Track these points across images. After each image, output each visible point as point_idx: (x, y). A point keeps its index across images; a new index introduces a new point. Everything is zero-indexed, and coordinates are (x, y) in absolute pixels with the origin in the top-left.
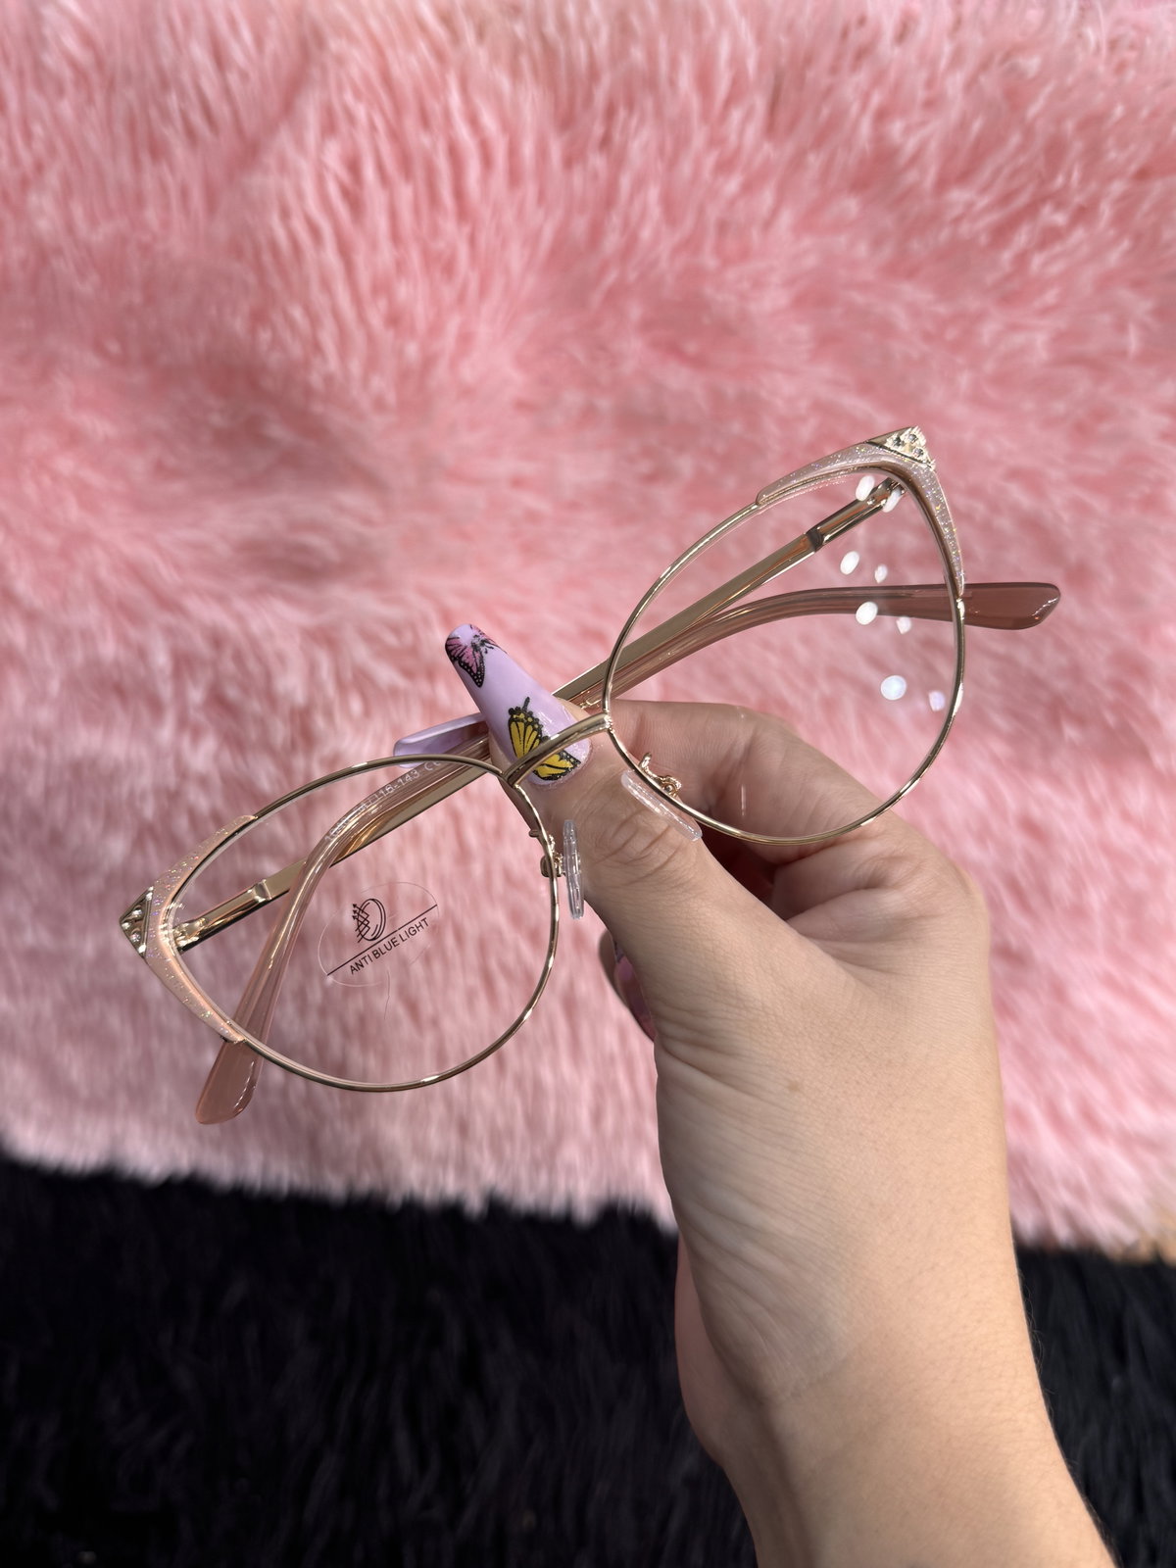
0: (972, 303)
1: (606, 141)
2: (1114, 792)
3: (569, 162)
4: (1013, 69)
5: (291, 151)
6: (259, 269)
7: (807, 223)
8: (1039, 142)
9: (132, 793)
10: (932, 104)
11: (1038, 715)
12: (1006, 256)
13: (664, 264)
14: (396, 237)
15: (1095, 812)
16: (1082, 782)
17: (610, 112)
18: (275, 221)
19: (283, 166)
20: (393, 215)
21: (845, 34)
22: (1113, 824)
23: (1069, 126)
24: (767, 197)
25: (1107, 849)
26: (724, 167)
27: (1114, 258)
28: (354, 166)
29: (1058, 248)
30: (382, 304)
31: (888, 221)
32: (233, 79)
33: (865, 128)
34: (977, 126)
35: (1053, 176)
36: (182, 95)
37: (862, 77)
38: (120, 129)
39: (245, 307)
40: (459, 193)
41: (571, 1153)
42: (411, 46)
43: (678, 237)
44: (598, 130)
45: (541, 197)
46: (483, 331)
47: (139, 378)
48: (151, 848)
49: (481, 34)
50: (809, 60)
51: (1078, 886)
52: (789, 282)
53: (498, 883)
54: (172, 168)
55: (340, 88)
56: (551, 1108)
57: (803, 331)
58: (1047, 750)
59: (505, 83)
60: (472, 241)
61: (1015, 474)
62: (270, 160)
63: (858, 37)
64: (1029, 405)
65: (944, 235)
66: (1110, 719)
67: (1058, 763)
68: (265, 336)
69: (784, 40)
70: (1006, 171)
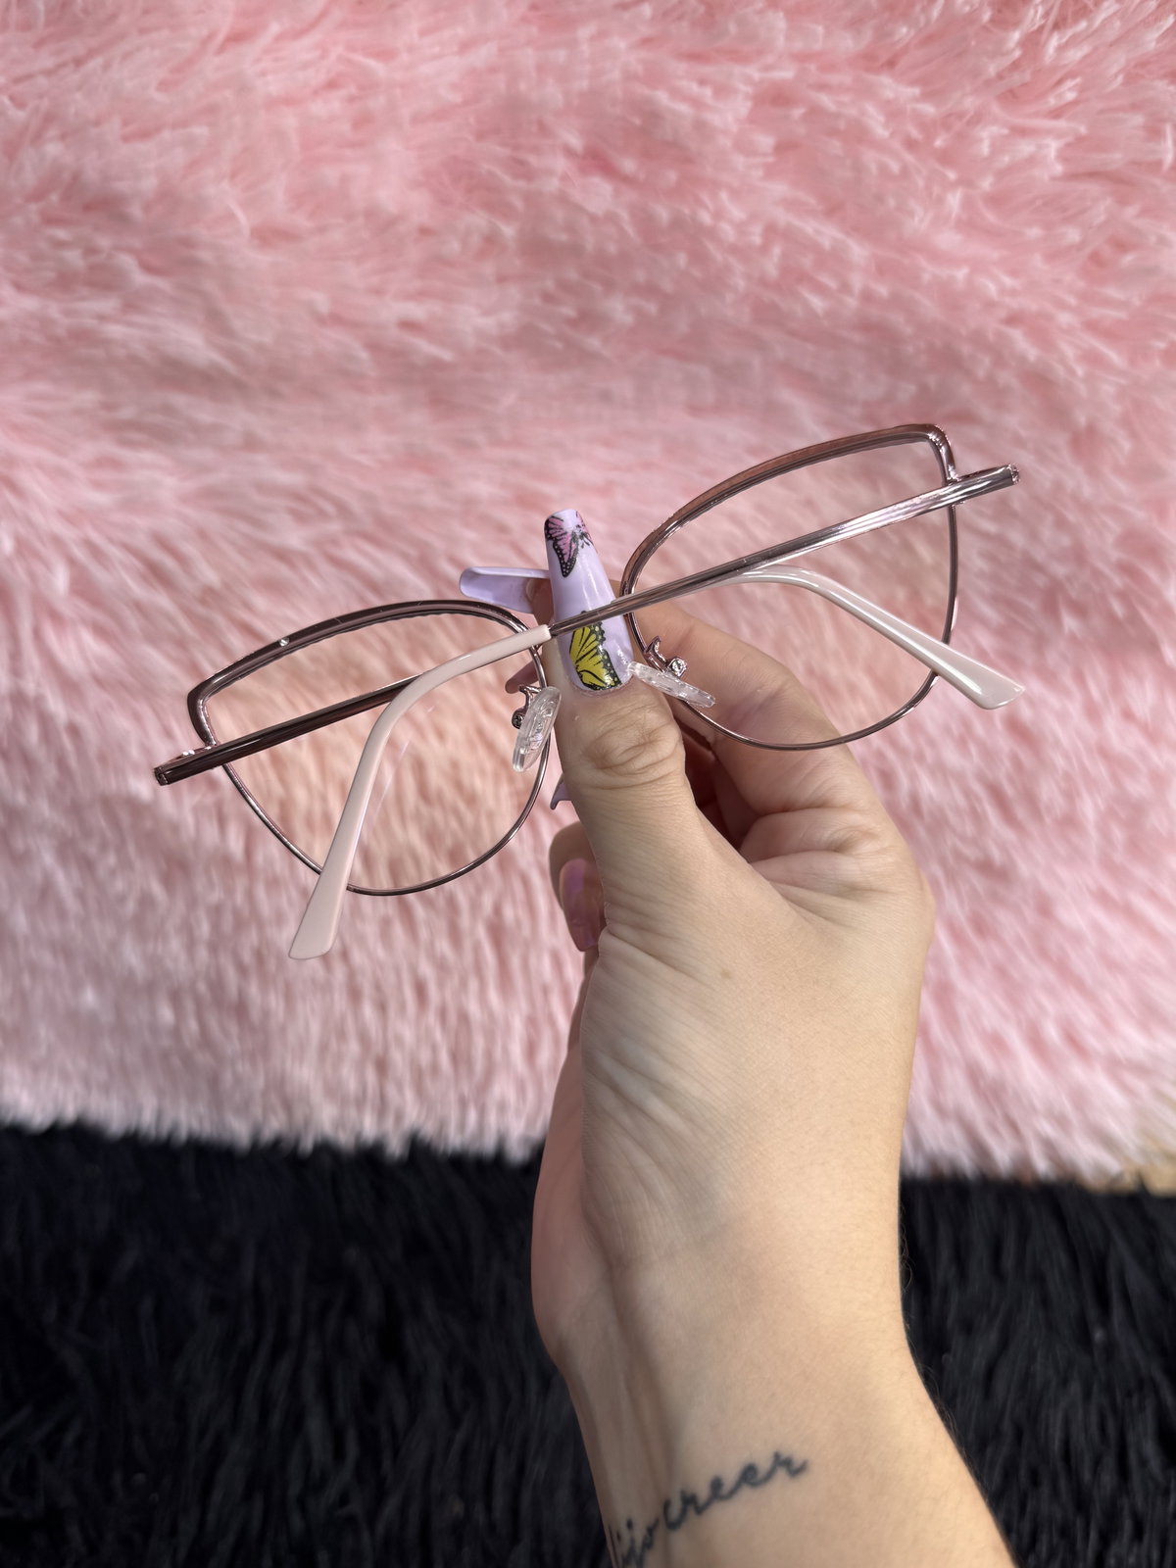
2: (1116, 688)
11: (1033, 605)
15: (1093, 712)
16: (1080, 678)
22: (1112, 723)
25: (1104, 752)
51: (1071, 795)
57: (766, 139)
58: (1040, 643)
61: (1013, 320)
64: (1034, 232)
65: (937, 9)
66: (1118, 609)
67: (1052, 658)
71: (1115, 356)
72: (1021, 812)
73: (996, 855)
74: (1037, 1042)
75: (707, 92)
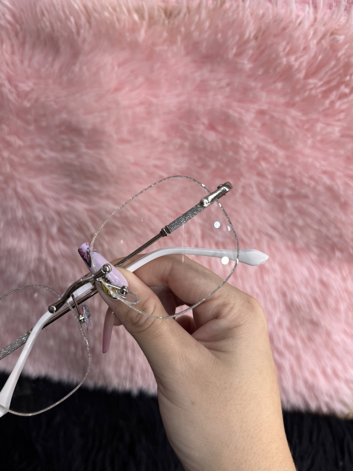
0: (315, 116)
4: (334, 39)
8: (341, 64)
9: (26, 260)
10: (305, 50)
11: (327, 248)
12: (327, 102)
15: (344, 279)
16: (340, 269)
22: (349, 283)
25: (347, 291)
29: (345, 100)
31: (289, 89)
34: (320, 57)
35: (346, 75)
51: (337, 302)
58: (329, 259)
61: (325, 172)
64: (331, 151)
65: (307, 94)
67: (333, 263)
70: (329, 73)
71: (352, 184)
72: (323, 306)
73: (315, 319)
74: (324, 373)
75: (243, 111)
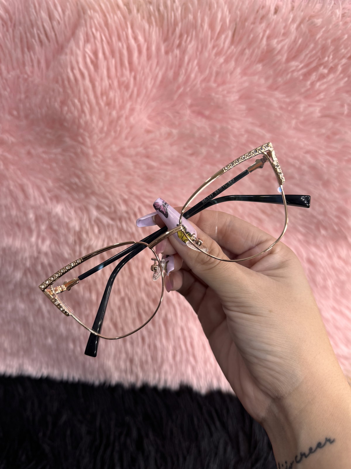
0: (297, 98)
1: (179, 45)
2: (336, 250)
3: (167, 53)
4: (312, 22)
5: (74, 48)
6: (64, 87)
7: (244, 73)
8: (320, 46)
9: (22, 258)
10: (286, 34)
11: (313, 227)
12: (309, 83)
13: (198, 85)
14: (109, 77)
15: (330, 257)
16: (326, 247)
17: (181, 36)
18: (69, 70)
19: (72, 53)
20: (108, 70)
21: (257, 12)
22: (335, 260)
23: (329, 41)
24: (232, 63)
25: (333, 268)
26: (218, 54)
27: (342, 84)
28: (95, 53)
29: (325, 80)
30: (105, 98)
31: (271, 72)
32: (55, 24)
33: (264, 42)
34: (300, 41)
35: (324, 58)
36: (38, 29)
37: (263, 25)
38: (17, 41)
39: (59, 100)
40: (130, 63)
41: (166, 367)
42: (115, 13)
43: (202, 77)
44: (177, 42)
45: (158, 63)
46: (138, 107)
47: (24, 123)
48: (29, 275)
49: (138, 11)
50: (246, 20)
51: (325, 280)
52: (239, 91)
53: (143, 284)
54: (35, 54)
55: (91, 28)
56: (160, 354)
57: (243, 107)
58: (315, 238)
59: (147, 27)
60: (135, 78)
61: (308, 152)
62: (68, 51)
63: (262, 12)
64: (313, 130)
65: (289, 76)
66: (336, 228)
67: (318, 241)
68: (66, 108)
69: (238, 13)
70: (309, 56)
71: (334, 161)
